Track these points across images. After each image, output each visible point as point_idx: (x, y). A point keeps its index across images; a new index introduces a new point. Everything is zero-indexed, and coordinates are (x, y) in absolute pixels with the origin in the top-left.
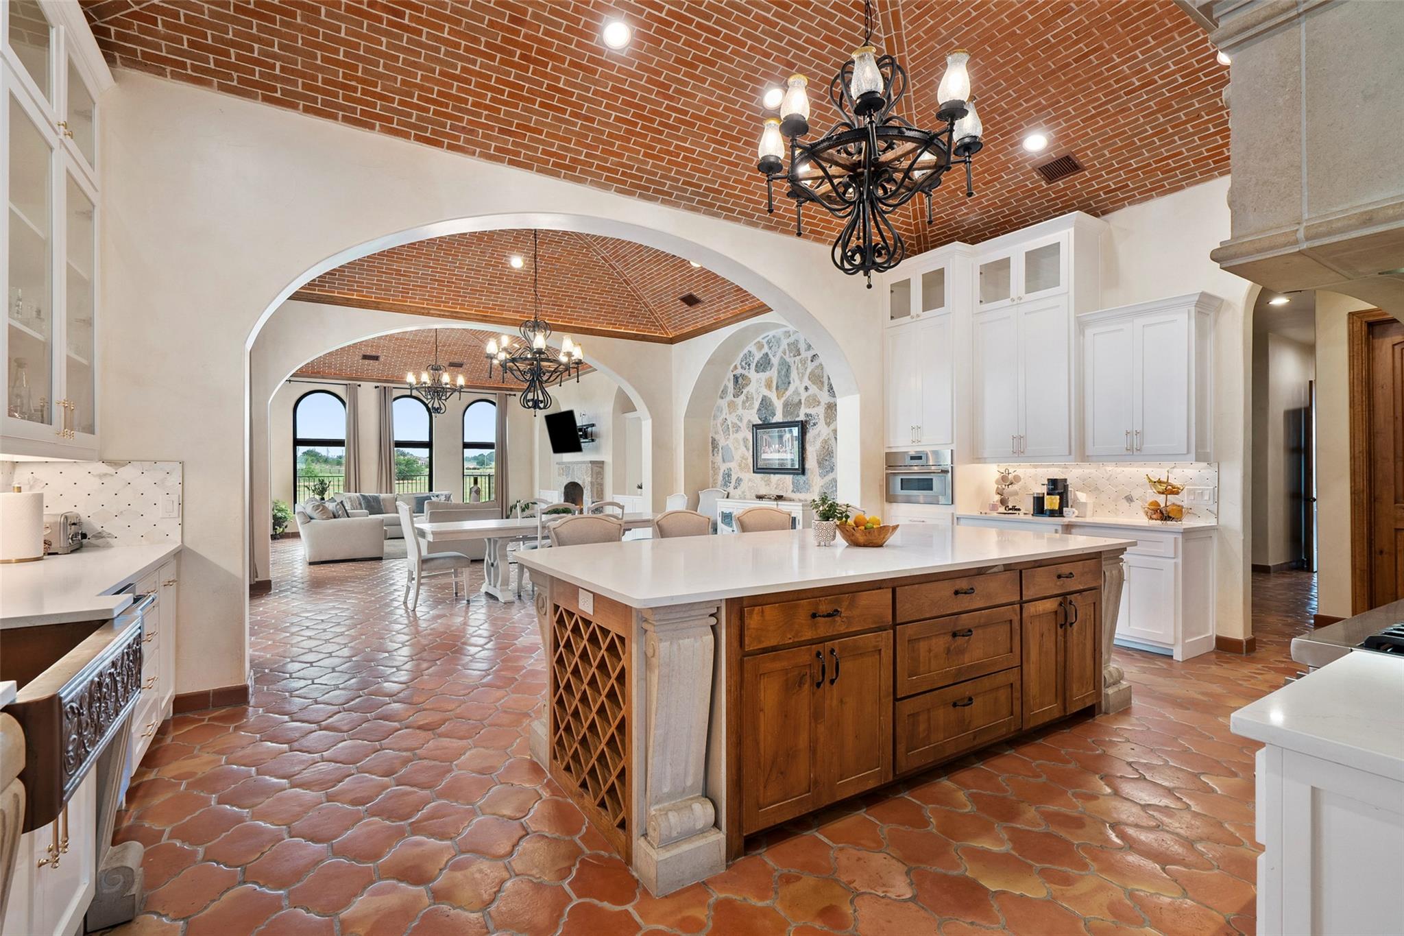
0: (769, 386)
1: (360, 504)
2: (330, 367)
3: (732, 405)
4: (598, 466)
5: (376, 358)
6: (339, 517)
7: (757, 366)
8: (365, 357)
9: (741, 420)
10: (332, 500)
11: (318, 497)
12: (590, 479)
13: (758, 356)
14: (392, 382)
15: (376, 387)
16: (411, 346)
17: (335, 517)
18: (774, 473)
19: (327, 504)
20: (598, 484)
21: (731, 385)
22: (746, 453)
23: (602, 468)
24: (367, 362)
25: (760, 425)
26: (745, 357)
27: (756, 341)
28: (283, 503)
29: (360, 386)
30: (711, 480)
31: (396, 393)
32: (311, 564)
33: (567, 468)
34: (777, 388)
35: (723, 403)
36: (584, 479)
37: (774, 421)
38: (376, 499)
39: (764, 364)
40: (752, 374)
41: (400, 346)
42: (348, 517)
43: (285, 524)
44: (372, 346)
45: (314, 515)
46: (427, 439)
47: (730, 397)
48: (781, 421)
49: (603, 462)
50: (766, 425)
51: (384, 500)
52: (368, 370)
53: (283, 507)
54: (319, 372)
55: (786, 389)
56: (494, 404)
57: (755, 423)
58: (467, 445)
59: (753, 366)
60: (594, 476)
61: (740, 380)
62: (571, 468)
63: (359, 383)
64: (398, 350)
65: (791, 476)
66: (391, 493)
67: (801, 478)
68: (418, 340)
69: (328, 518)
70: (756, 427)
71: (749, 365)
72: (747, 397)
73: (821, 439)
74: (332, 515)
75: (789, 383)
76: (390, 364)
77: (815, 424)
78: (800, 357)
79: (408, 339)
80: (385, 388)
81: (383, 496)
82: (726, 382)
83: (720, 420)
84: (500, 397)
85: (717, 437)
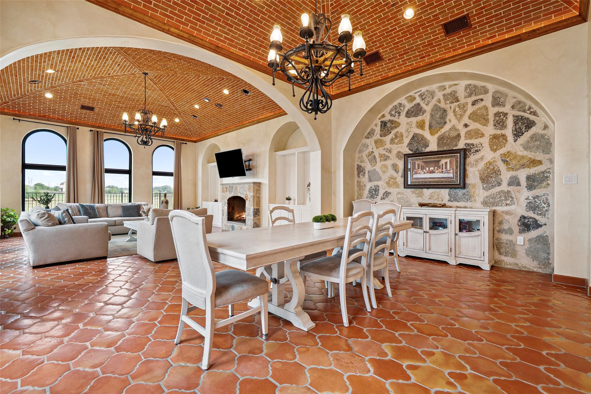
0: (421, 126)
1: (79, 211)
2: (54, 113)
3: (379, 143)
4: (258, 185)
5: (92, 109)
6: (65, 223)
7: (407, 113)
8: (83, 107)
9: (390, 151)
10: (57, 209)
11: (43, 206)
12: (252, 194)
13: (408, 106)
14: (103, 128)
15: (91, 131)
16: (119, 102)
17: (60, 223)
18: (428, 188)
19: (52, 212)
20: (257, 197)
21: (378, 130)
22: (395, 174)
23: (259, 187)
24: (84, 111)
25: (411, 154)
26: (395, 107)
27: (408, 95)
28: (12, 211)
29: (78, 128)
30: (356, 194)
31: (106, 136)
32: (34, 267)
33: (231, 186)
34: (430, 127)
35: (370, 142)
36: (247, 194)
37: (428, 150)
38: (92, 208)
39: (416, 111)
40: (403, 119)
41: (112, 101)
42: (74, 223)
43: (14, 226)
44: (89, 99)
45: (39, 222)
46: (127, 168)
47: (377, 136)
48: (436, 150)
49: (260, 183)
50: (417, 154)
51: (98, 208)
52: (85, 118)
53: (12, 214)
54: (45, 116)
55: (442, 128)
56: (173, 149)
57: (405, 153)
58: (155, 173)
59: (403, 114)
60: (255, 192)
61: (389, 125)
62: (234, 187)
63: (77, 127)
64: (109, 105)
65: (448, 190)
66: (102, 203)
67: (460, 192)
68: (127, 97)
69: (54, 225)
70: (407, 156)
71: (399, 113)
72: (396, 136)
73: (485, 162)
74: (58, 222)
75: (445, 123)
76: (102, 115)
77: (477, 151)
78: (459, 103)
79: (119, 95)
80: (98, 132)
81: (97, 205)
82: (373, 126)
83: (366, 152)
84: (177, 144)
85: (363, 165)
